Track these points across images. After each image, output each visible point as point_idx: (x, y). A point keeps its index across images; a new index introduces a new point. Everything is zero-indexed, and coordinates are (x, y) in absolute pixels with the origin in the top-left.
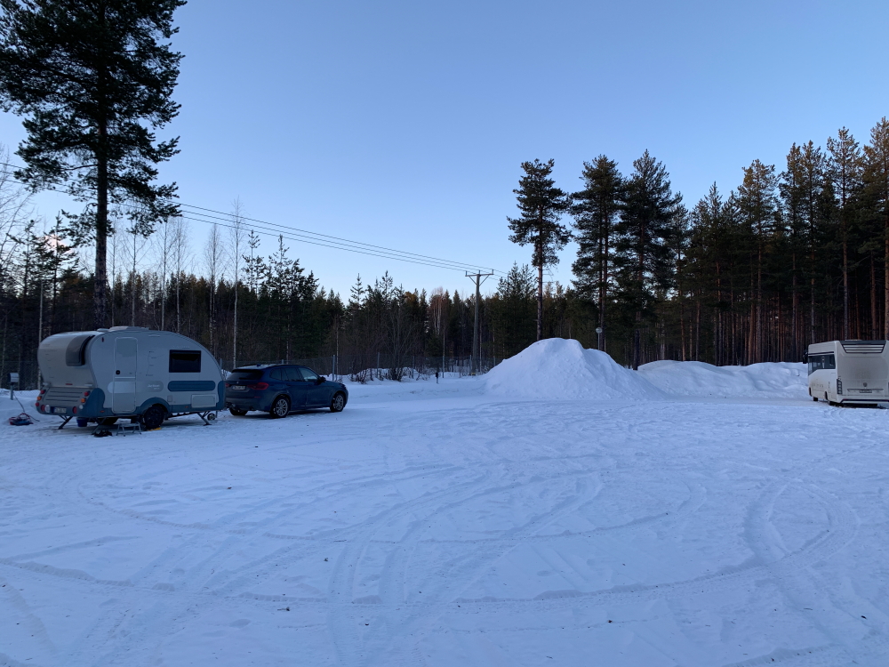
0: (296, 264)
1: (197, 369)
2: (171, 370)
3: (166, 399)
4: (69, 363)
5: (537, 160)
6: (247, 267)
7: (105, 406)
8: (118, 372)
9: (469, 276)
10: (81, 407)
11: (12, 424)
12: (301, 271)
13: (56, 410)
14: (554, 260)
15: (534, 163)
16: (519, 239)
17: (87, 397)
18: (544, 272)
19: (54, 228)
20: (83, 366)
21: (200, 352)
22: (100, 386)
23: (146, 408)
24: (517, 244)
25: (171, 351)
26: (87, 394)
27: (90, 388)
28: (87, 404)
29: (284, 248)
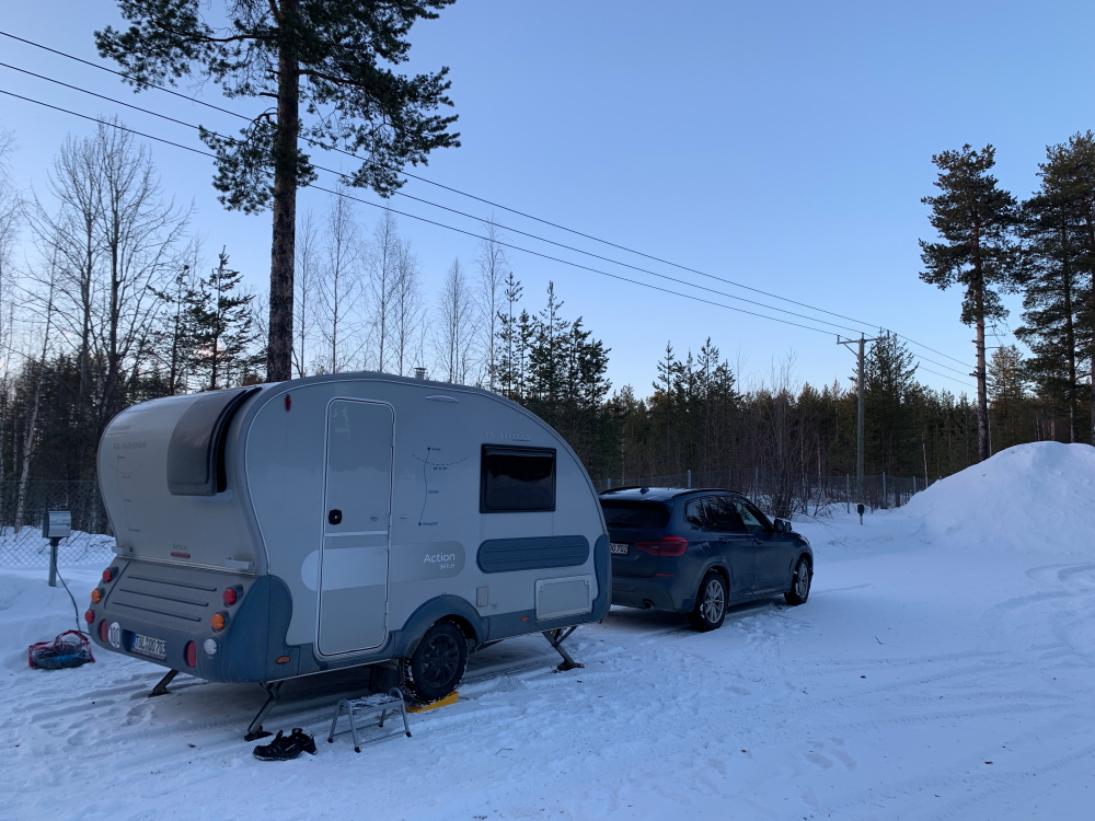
0: (577, 325)
1: (546, 504)
2: (487, 506)
3: (471, 598)
4: (179, 485)
5: (967, 146)
6: (503, 331)
7: (293, 638)
8: (335, 517)
9: (844, 343)
10: (210, 646)
11: (34, 665)
12: (585, 336)
13: (141, 642)
14: (1000, 312)
15: (961, 152)
16: (938, 277)
17: (232, 610)
18: (986, 331)
19: (216, 272)
20: (219, 495)
21: (553, 451)
22: (276, 570)
23: (418, 634)
24: (935, 285)
25: (485, 448)
26: (233, 596)
27: (244, 575)
28: (230, 631)
29: (555, 303)
